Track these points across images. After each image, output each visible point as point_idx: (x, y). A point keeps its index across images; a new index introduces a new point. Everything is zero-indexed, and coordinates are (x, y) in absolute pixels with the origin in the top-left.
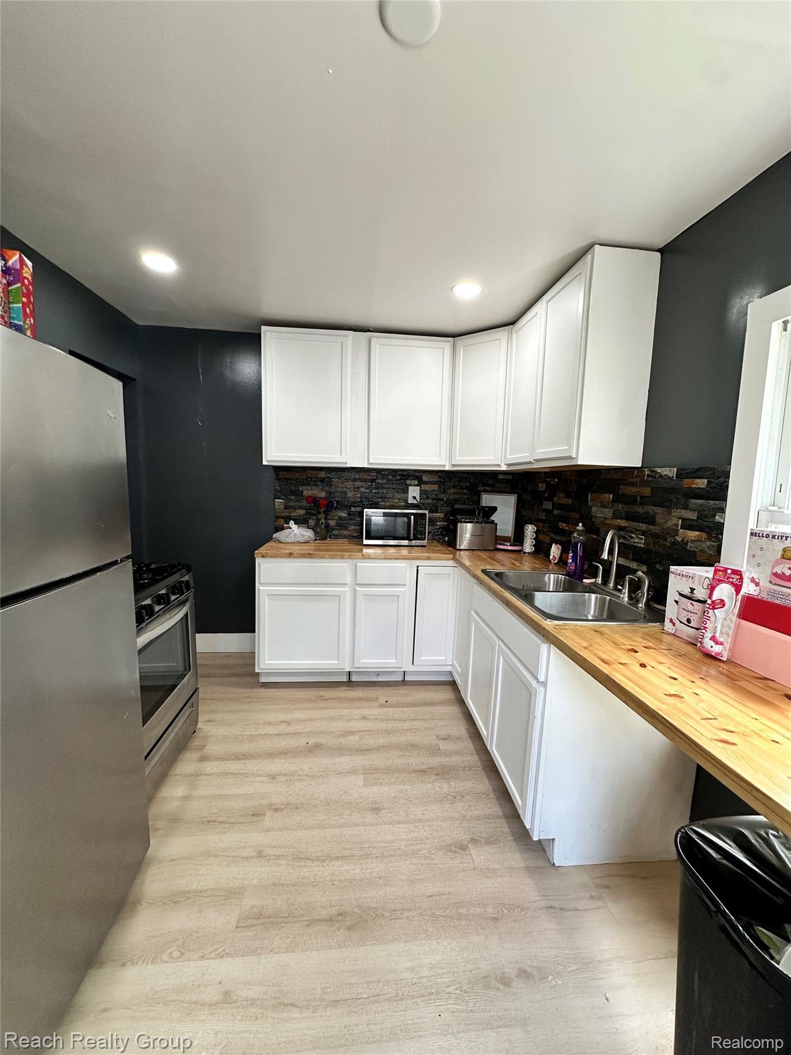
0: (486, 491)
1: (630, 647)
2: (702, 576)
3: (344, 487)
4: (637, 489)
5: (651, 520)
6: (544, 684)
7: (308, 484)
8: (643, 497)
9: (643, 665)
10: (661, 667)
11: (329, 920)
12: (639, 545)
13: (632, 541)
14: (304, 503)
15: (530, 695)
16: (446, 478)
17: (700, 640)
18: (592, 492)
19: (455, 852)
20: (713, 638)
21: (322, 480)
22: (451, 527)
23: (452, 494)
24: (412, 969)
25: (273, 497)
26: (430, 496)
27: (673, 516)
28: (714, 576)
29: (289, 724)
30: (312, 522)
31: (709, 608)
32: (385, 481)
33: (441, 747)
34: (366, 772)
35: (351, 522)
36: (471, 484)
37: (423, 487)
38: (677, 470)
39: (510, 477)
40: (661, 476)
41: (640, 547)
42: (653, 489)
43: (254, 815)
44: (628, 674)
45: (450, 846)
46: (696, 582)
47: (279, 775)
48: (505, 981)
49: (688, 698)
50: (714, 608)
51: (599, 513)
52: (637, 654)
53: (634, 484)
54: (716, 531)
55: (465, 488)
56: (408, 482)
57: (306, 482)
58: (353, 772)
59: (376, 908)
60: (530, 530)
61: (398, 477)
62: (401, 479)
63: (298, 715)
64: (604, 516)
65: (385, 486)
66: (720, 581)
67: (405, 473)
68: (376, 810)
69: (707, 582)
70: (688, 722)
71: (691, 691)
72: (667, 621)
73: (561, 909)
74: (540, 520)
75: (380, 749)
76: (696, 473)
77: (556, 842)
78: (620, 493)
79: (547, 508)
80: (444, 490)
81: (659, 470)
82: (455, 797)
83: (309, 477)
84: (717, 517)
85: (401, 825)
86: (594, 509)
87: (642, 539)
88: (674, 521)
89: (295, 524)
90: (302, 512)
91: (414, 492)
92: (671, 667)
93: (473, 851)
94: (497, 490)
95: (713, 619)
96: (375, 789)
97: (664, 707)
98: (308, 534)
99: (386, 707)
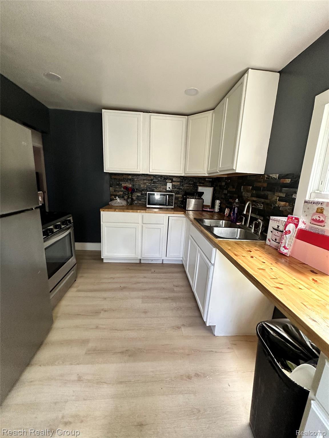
0: (200, 186)
1: (249, 250)
2: (282, 220)
3: (139, 183)
4: (262, 184)
5: (266, 197)
6: (213, 265)
7: (124, 181)
8: (264, 187)
9: (252, 257)
10: (260, 258)
11: (122, 353)
12: (261, 208)
13: (258, 206)
14: (122, 189)
15: (208, 269)
16: (183, 179)
17: (279, 247)
18: (243, 186)
19: (176, 329)
20: (284, 247)
21: (130, 180)
22: (184, 201)
23: (186, 187)
24: (153, 372)
25: (109, 186)
26: (176, 187)
27: (275, 195)
28: (287, 220)
29: (114, 279)
30: (126, 197)
31: (284, 234)
32: (157, 180)
33: (175, 289)
34: (143, 298)
35: (142, 198)
36: (194, 182)
37: (173, 183)
38: (279, 175)
39: (211, 180)
40: (272, 178)
41: (261, 209)
42: (268, 184)
43: (96, 313)
44: (244, 260)
45: (174, 327)
46: (280, 223)
47: (108, 298)
48: (189, 377)
49: (267, 270)
50: (286, 234)
51: (245, 194)
52: (251, 252)
53: (260, 182)
54: (292, 202)
55: (191, 184)
56: (167, 181)
57: (123, 180)
58: (138, 298)
59: (141, 349)
60: (218, 202)
61: (163, 179)
62: (164, 180)
63: (118, 275)
64: (248, 196)
65: (157, 183)
66: (290, 223)
67: (166, 177)
68: (145, 312)
69: (284, 223)
70: (264, 279)
71: (270, 267)
72: (267, 240)
73: (216, 352)
74: (222, 198)
75: (150, 289)
76: (286, 176)
77: (216, 327)
78: (255, 186)
79: (225, 193)
80: (183, 185)
81: (271, 175)
82: (178, 309)
83: (125, 178)
84: (293, 196)
85: (155, 319)
86: (243, 193)
87: (262, 206)
88: (275, 197)
89: (119, 198)
90: (122, 193)
91: (169, 186)
92: (264, 258)
93: (183, 329)
94: (205, 185)
95: (285, 239)
96: (146, 304)
97: (256, 273)
98: (124, 203)
99: (154, 273)
